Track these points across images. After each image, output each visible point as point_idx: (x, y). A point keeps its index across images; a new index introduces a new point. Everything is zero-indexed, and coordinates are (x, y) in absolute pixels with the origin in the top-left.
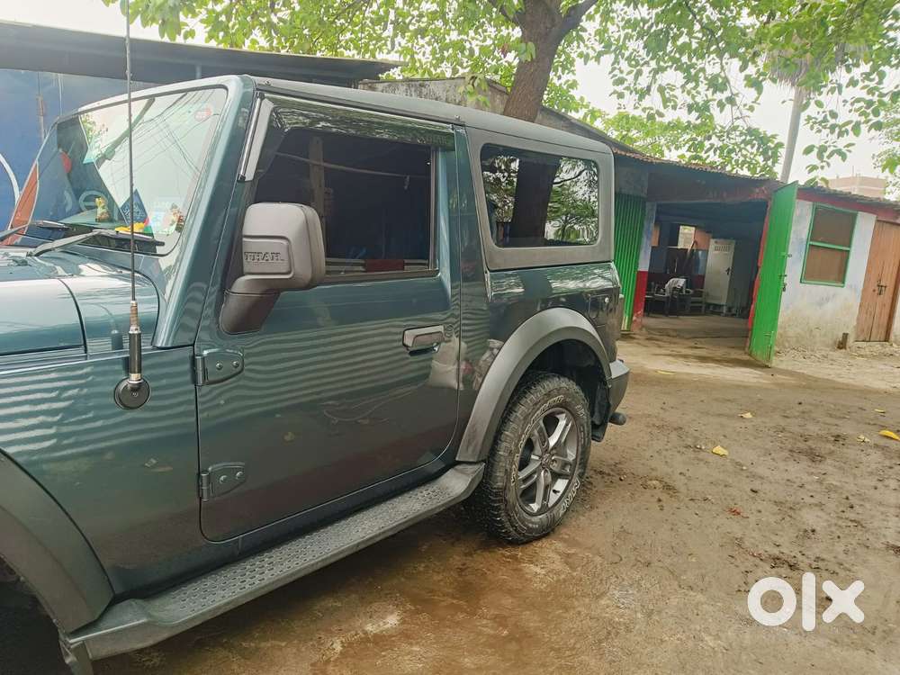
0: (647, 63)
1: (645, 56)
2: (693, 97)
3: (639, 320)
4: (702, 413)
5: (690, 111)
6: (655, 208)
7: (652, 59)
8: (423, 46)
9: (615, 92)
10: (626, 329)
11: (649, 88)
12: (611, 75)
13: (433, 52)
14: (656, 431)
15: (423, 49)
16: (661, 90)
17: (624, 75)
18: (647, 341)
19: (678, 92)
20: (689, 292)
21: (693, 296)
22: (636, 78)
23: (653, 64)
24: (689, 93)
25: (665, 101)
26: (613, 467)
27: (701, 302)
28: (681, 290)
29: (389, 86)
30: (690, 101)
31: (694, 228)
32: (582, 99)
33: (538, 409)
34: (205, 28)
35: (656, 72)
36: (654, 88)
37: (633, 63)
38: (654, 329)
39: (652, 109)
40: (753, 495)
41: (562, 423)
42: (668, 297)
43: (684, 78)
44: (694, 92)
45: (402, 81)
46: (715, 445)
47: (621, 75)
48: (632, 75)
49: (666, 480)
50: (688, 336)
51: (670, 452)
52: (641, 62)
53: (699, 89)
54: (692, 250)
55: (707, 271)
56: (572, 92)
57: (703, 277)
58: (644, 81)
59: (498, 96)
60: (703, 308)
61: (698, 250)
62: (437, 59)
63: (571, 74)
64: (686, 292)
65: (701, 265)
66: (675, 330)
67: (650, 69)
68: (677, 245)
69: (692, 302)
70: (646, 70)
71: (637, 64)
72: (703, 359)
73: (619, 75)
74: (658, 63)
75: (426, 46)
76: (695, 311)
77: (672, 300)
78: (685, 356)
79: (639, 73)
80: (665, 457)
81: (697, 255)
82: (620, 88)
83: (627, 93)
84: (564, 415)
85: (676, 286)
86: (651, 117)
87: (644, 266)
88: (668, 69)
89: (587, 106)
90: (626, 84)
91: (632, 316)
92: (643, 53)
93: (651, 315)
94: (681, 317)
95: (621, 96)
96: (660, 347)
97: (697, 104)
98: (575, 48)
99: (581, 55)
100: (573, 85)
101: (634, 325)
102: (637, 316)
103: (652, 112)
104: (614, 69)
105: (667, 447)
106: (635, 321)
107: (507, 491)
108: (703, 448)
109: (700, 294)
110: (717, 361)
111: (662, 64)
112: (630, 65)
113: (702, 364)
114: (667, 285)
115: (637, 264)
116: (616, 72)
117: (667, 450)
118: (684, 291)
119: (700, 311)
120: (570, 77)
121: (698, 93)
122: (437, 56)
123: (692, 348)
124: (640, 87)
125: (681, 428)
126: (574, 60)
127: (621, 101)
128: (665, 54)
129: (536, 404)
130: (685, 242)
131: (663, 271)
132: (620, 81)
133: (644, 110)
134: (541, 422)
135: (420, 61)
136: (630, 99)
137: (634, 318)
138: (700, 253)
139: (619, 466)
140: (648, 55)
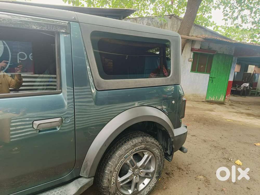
0: (237, 8)
1: (236, 5)
2: (254, 19)
3: (228, 98)
4: (238, 141)
5: (252, 24)
6: (237, 59)
7: (239, 6)
8: (159, 7)
9: (224, 19)
10: (223, 101)
11: (237, 17)
12: (223, 13)
13: (163, 9)
14: (213, 149)
15: (159, 8)
16: (242, 17)
17: (228, 13)
18: (229, 106)
19: (248, 17)
20: (250, 88)
21: (252, 89)
22: (233, 14)
23: (240, 8)
24: (252, 18)
25: (243, 21)
26: (186, 166)
27: (255, 92)
28: (247, 87)
29: (142, 19)
30: (253, 20)
31: (254, 66)
32: (213, 22)
33: (128, 152)
34: (87, 3)
35: (240, 11)
36: (239, 17)
37: (232, 8)
38: (234, 101)
39: (238, 24)
40: (246, 190)
41: (146, 156)
42: (242, 90)
43: (250, 12)
44: (255, 17)
45: (146, 17)
46: (237, 159)
47: (227, 13)
48: (231, 13)
49: (207, 177)
50: (247, 104)
51: (215, 161)
52: (235, 8)
53: (256, 16)
54: (253, 74)
55: (259, 81)
56: (210, 20)
57: (257, 83)
58: (235, 15)
59: (179, 21)
60: (256, 94)
61: (255, 74)
62: (163, 11)
63: (210, 13)
64: (249, 88)
65: (256, 78)
66: (243, 102)
67: (238, 10)
68: (247, 72)
69: (252, 92)
70: (236, 10)
71: (233, 8)
72: (249, 115)
73: (226, 13)
74: (241, 8)
75: (160, 7)
76: (253, 95)
77: (243, 91)
78: (242, 113)
79: (234, 12)
80: (212, 163)
81: (255, 75)
82: (226, 17)
83: (229, 19)
84: (147, 153)
85: (245, 86)
86: (237, 27)
87: (231, 79)
88: (245, 10)
89: (215, 24)
90: (228, 16)
91: (226, 96)
92: (235, 4)
93: (235, 95)
94: (247, 97)
95: (226, 20)
96: (233, 108)
97: (256, 21)
98: (212, 5)
99: (213, 7)
100: (210, 17)
101: (226, 100)
102: (227, 97)
103: (238, 25)
104: (224, 11)
105: (215, 158)
106: (227, 98)
107: (109, 188)
108: (231, 160)
109: (255, 89)
110: (254, 116)
111: (243, 8)
112: (230, 9)
113: (247, 117)
114: (242, 86)
115: (228, 79)
116: (225, 12)
117: (214, 159)
118: (248, 88)
119: (255, 95)
120: (210, 15)
121: (256, 17)
122: (164, 10)
123: (246, 109)
124: (234, 16)
125: (225, 148)
126: (211, 9)
127: (226, 22)
128: (244, 4)
129: (127, 150)
130: (251, 71)
131: (241, 80)
132: (227, 15)
133: (235, 25)
134: (132, 157)
135: (158, 11)
136: (230, 21)
137: (226, 97)
138: (256, 74)
139: (189, 166)
140: (237, 5)
